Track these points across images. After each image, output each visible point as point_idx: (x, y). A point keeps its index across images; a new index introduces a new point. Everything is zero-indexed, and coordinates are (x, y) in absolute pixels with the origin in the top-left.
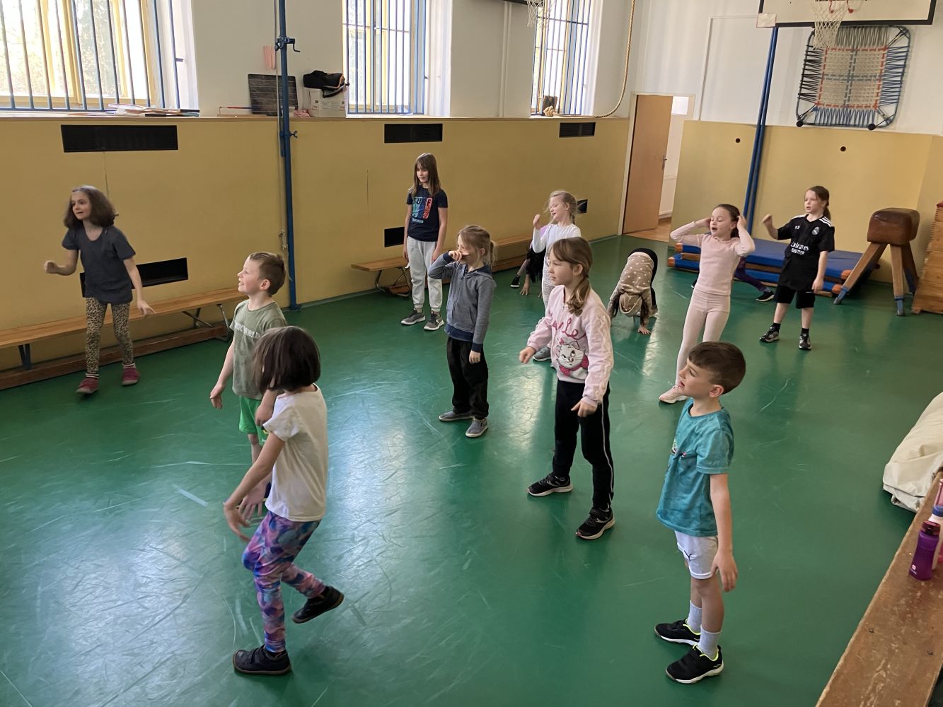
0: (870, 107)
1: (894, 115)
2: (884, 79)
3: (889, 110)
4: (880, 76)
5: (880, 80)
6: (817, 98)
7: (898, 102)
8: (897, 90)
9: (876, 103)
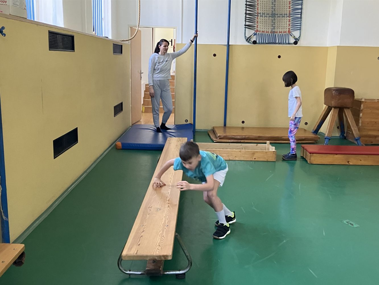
0: (286, 32)
1: (300, 37)
2: (291, 16)
3: (296, 34)
4: (290, 14)
5: (289, 17)
6: (256, 28)
7: (300, 30)
8: (299, 22)
9: (289, 30)
